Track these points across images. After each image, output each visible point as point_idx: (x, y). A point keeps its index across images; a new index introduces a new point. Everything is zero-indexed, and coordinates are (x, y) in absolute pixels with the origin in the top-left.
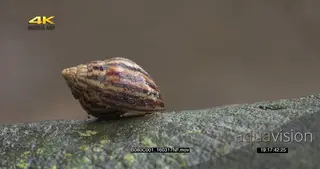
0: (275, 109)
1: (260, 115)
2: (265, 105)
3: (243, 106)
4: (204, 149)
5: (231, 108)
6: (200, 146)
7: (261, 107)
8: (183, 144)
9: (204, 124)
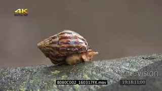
0: (150, 59)
1: (143, 62)
2: (145, 57)
3: (134, 58)
4: (114, 80)
5: (128, 59)
6: (112, 79)
7: (143, 58)
8: (104, 78)
9: (114, 67)
